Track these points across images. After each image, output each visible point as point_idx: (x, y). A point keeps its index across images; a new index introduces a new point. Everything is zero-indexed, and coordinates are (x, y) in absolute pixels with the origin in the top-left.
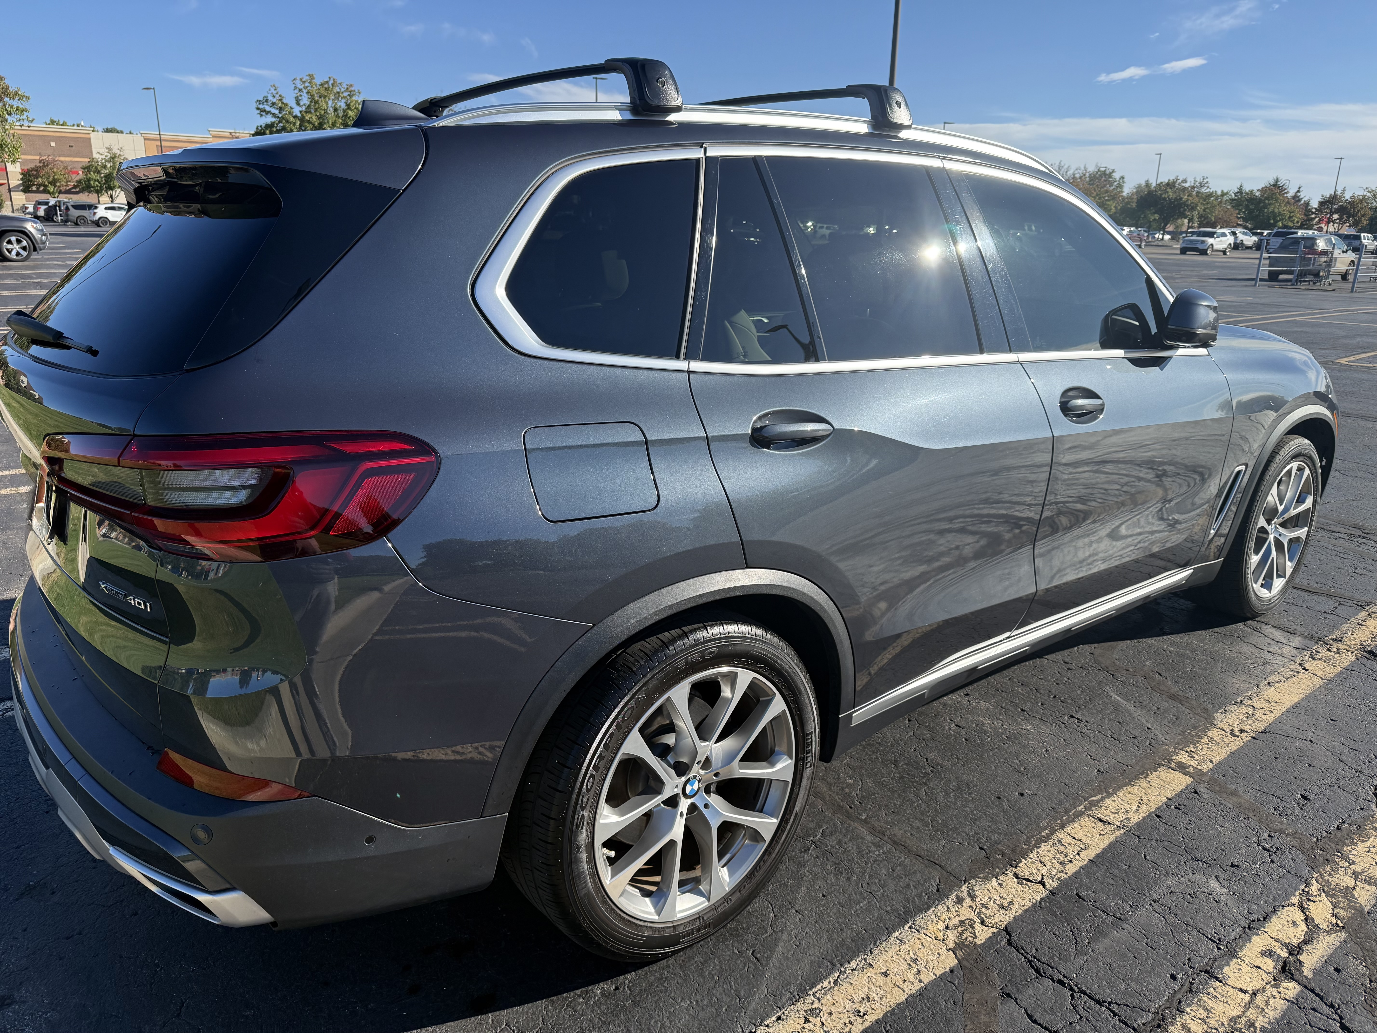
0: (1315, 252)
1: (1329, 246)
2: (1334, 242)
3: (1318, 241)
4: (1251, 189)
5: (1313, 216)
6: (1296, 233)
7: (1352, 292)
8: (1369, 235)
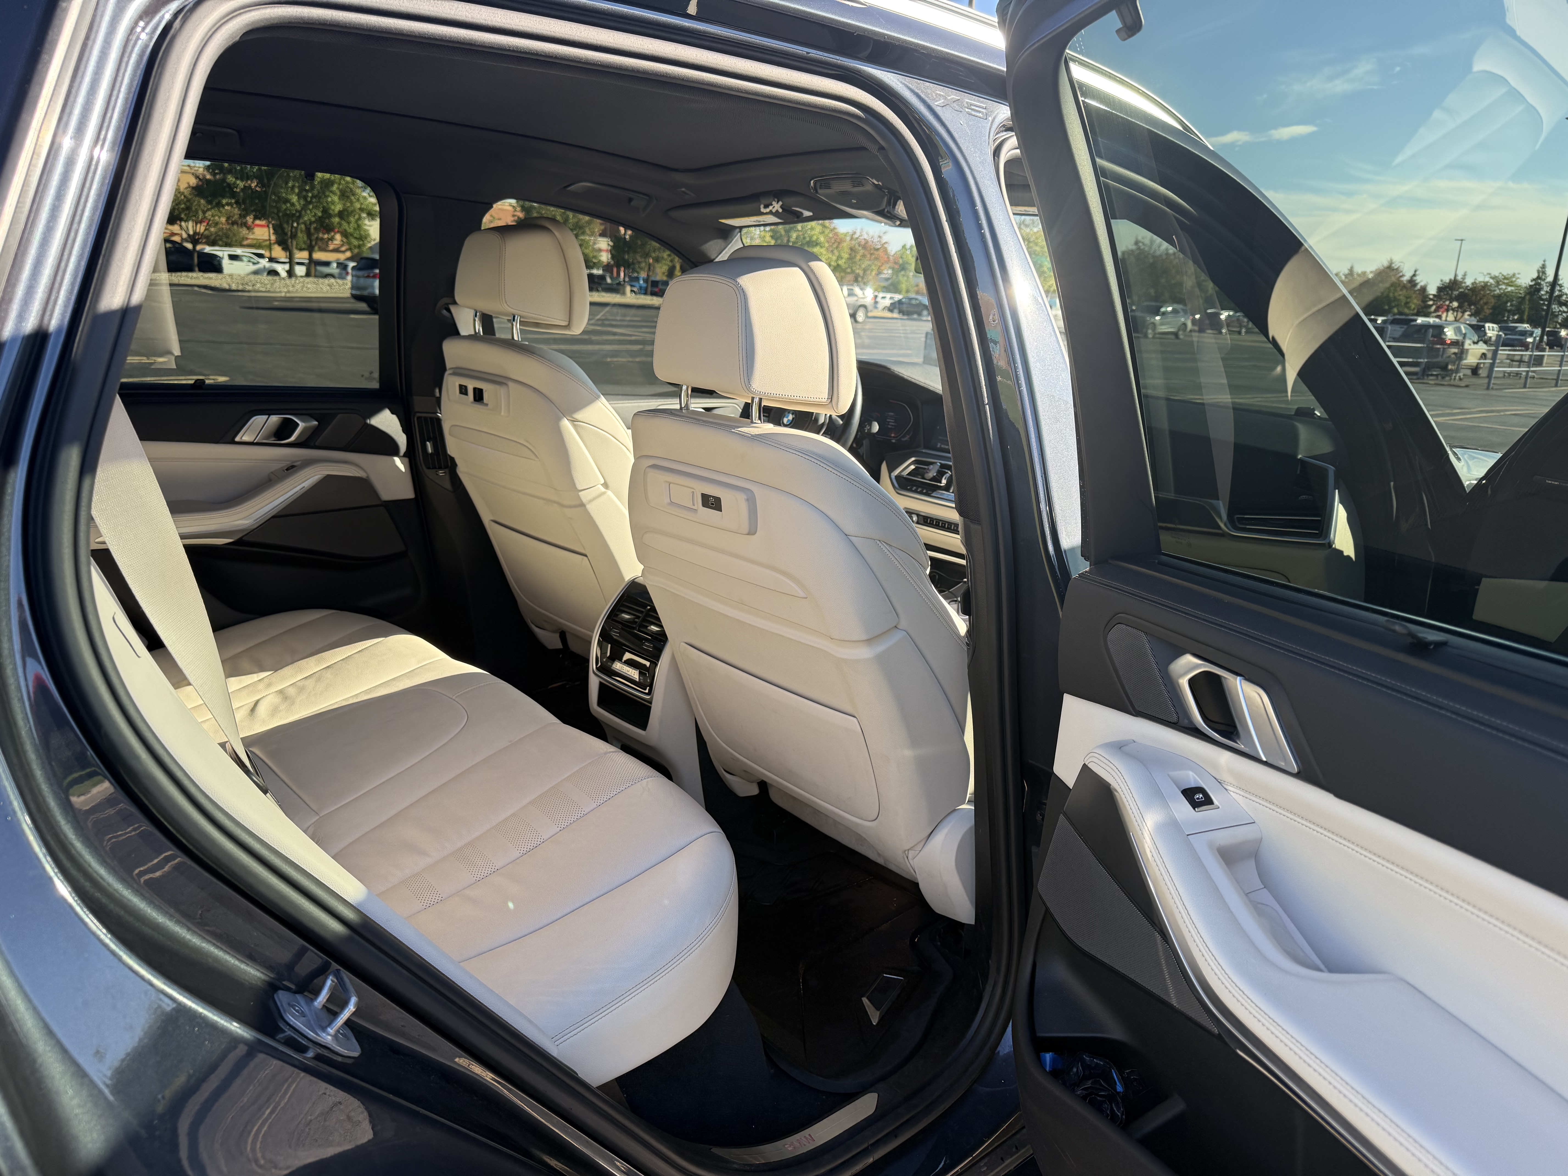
0: (1443, 342)
1: (1458, 335)
2: (1464, 331)
3: (1445, 330)
4: (1364, 270)
5: (1431, 303)
6: (1416, 320)
7: (1488, 388)
8: (1495, 326)
